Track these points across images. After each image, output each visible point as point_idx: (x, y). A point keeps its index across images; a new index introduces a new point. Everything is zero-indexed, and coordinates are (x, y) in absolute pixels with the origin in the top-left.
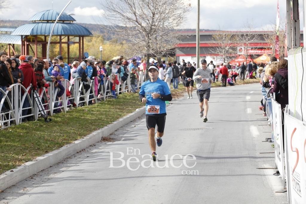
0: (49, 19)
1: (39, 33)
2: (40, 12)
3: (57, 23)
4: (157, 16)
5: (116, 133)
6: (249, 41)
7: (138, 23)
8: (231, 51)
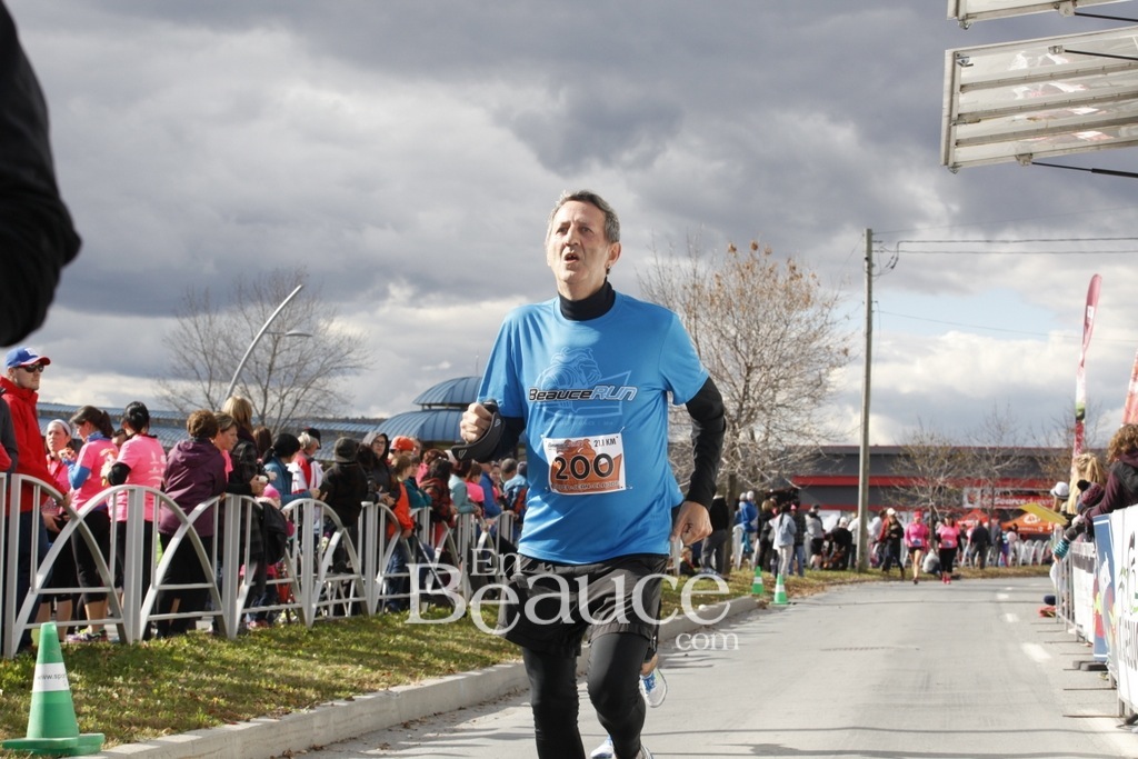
1: (439, 437)
2: (444, 384)
4: (756, 377)
6: (997, 464)
8: (951, 488)
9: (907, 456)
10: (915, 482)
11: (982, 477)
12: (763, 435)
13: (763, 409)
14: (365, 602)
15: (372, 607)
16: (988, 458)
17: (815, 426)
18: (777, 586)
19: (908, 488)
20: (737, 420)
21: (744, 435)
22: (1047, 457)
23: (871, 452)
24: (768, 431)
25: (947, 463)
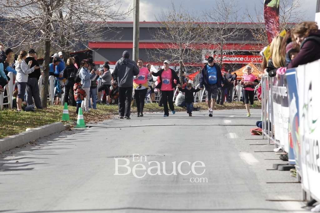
9: (164, 29)
10: (170, 46)
11: (214, 43)
12: (68, 15)
16: (218, 30)
17: (103, 9)
18: (79, 115)
19: (165, 50)
20: (50, 4)
21: (55, 15)
22: (257, 30)
23: (140, 26)
24: (72, 13)
25: (191, 33)
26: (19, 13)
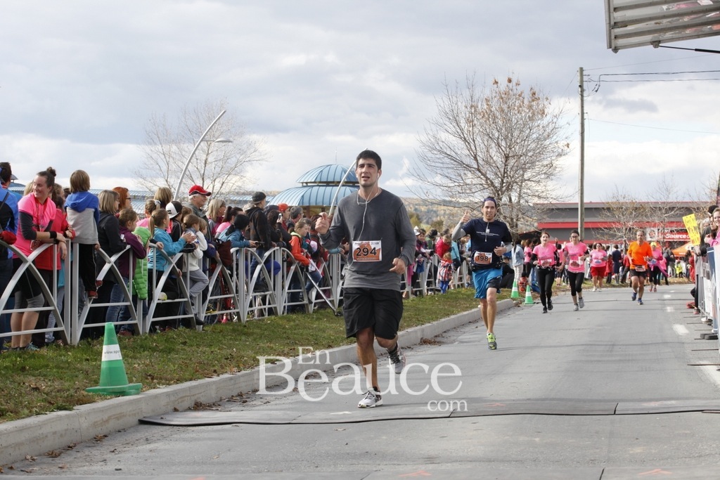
0: (329, 180)
1: (313, 203)
2: (316, 169)
3: (343, 186)
4: (512, 162)
5: (444, 335)
6: (666, 213)
7: (480, 172)
9: (609, 209)
10: (614, 226)
11: (657, 221)
12: (517, 199)
13: (516, 182)
14: (275, 308)
15: (280, 311)
16: (660, 209)
17: (550, 192)
18: (527, 293)
19: (610, 229)
20: (500, 190)
21: (505, 199)
22: (698, 208)
23: (585, 206)
24: (520, 196)
25: (634, 213)
26: (471, 198)
